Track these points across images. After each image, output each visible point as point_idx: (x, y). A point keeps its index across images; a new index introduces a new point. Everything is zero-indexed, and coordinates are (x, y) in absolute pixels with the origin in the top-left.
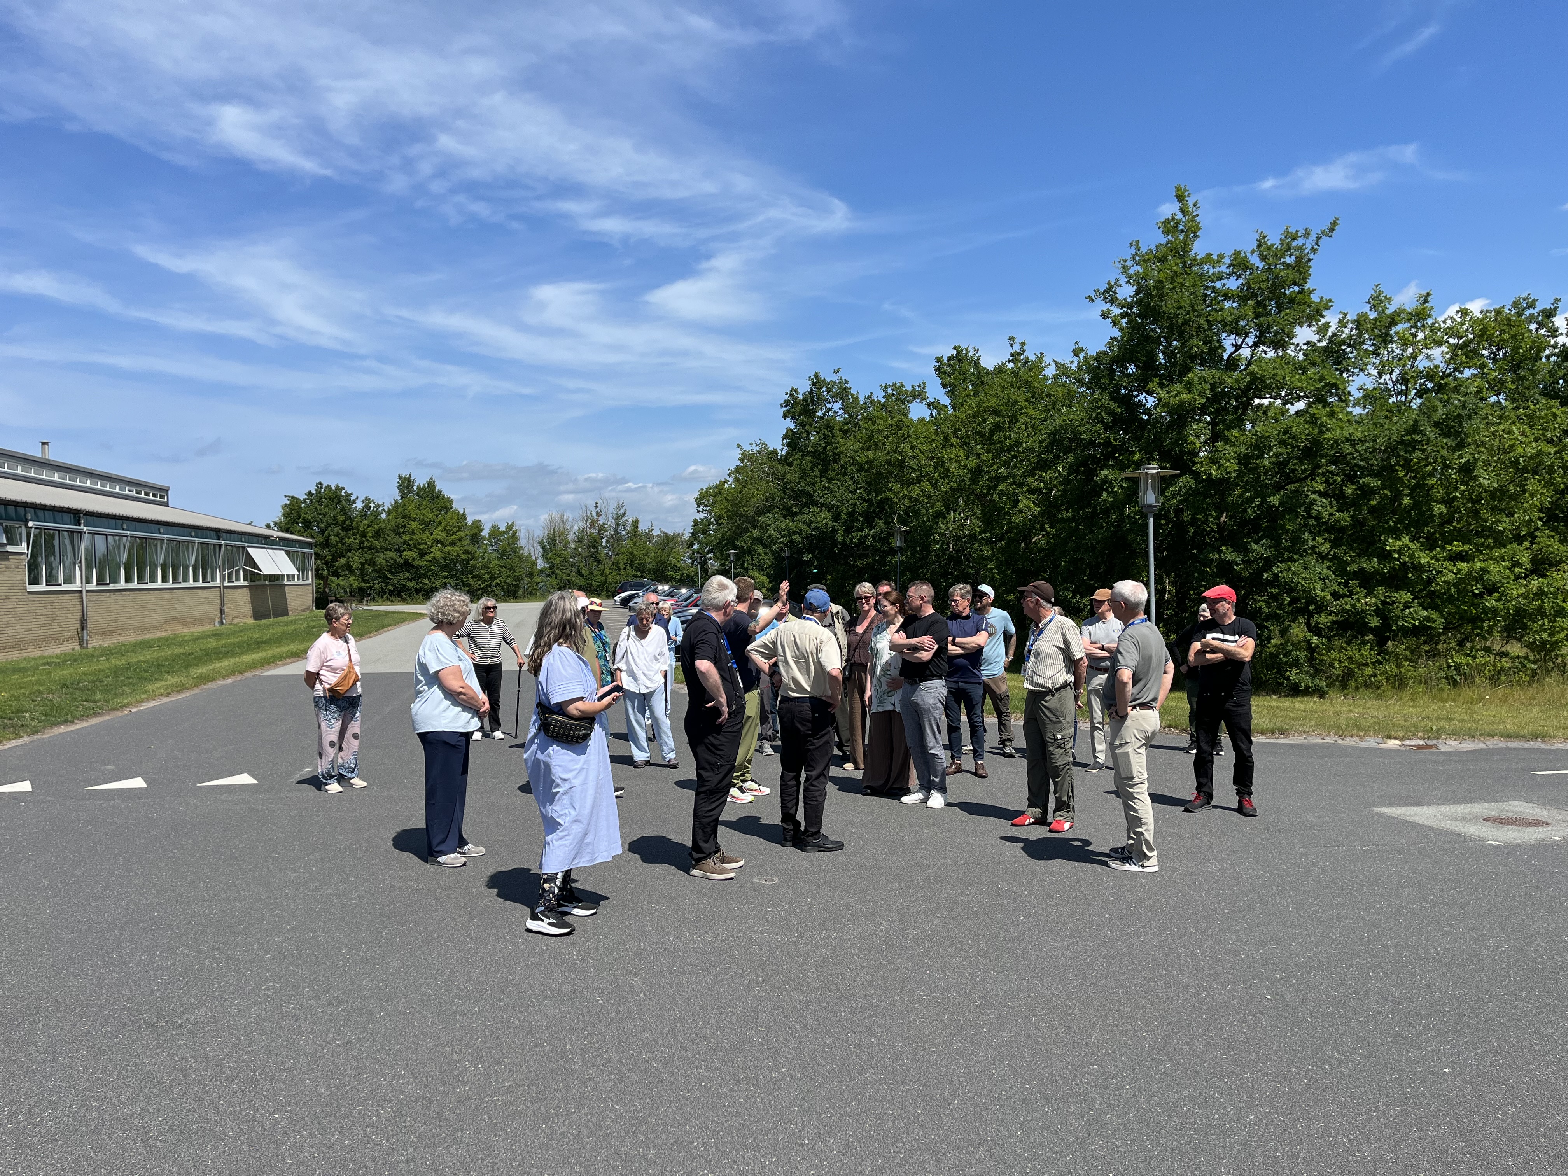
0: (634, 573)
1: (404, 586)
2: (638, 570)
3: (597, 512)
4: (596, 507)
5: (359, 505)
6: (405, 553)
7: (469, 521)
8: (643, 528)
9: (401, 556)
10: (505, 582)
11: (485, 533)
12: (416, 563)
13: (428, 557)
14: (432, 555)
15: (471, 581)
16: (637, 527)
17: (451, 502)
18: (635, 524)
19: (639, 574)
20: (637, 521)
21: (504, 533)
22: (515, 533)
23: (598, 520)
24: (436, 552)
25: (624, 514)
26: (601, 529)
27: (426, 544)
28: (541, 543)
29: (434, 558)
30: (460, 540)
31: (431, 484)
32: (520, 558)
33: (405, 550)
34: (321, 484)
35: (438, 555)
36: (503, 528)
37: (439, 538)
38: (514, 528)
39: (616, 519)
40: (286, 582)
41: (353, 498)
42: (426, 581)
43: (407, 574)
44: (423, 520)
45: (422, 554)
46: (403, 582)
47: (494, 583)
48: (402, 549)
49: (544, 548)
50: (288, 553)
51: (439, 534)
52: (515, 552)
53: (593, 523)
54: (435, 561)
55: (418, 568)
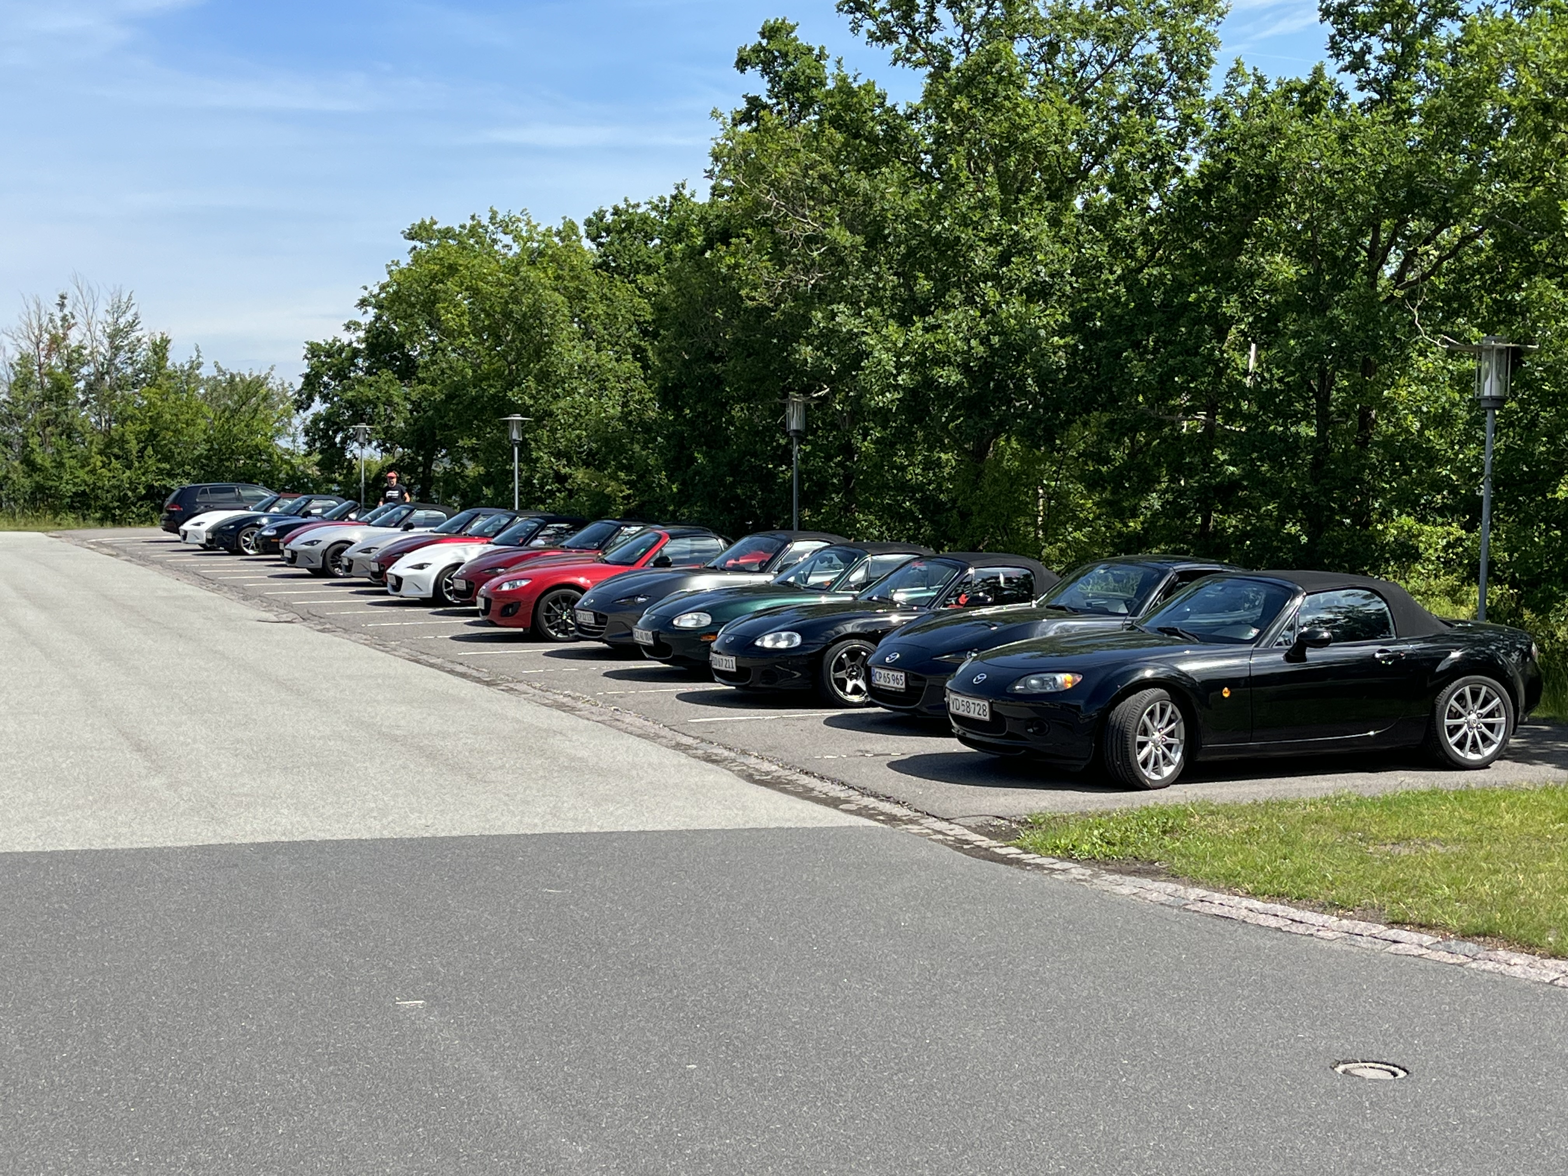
3: (64, 319)
8: (177, 358)
16: (164, 358)
18: (160, 349)
20: (165, 342)
23: (65, 337)
25: (132, 325)
26: (74, 360)
39: (112, 337)
53: (56, 343)
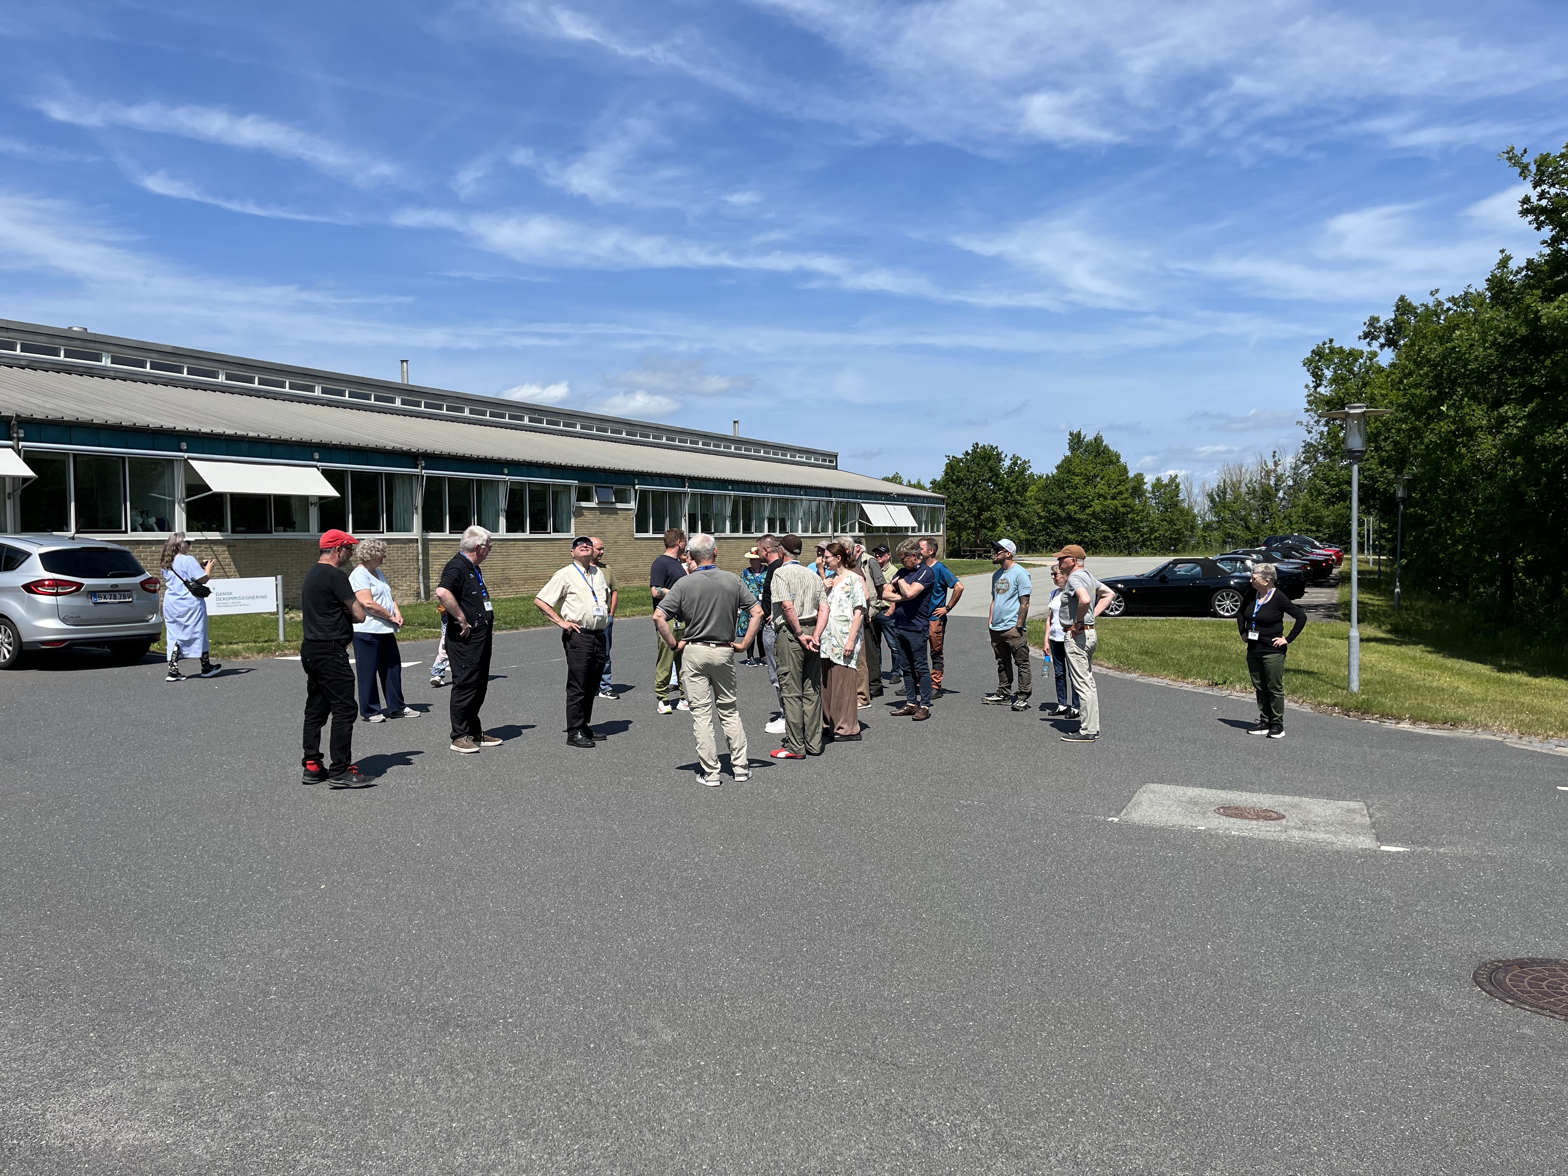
0: (1308, 527)
1: (1066, 538)
2: (1312, 524)
4: (1274, 456)
5: (1007, 463)
6: (1067, 507)
7: (1131, 475)
9: (1063, 510)
10: (1164, 536)
11: (1148, 487)
12: (1077, 516)
13: (1089, 511)
14: (1092, 509)
15: (1130, 535)
17: (1118, 457)
19: (1314, 528)
21: (1166, 485)
22: (1177, 486)
24: (1097, 506)
26: (1279, 479)
27: (1087, 498)
28: (1210, 496)
29: (1094, 512)
30: (1121, 493)
31: (1098, 440)
32: (1181, 511)
33: (1068, 504)
34: (977, 444)
35: (1098, 508)
36: (1165, 481)
37: (1102, 492)
38: (1177, 481)
40: (910, 534)
41: (1003, 456)
42: (1086, 534)
43: (1070, 527)
44: (1086, 474)
45: (1084, 507)
46: (1064, 534)
47: (1153, 537)
48: (1065, 503)
49: (1212, 500)
50: (909, 507)
51: (1102, 488)
52: (1177, 505)
53: (1268, 474)
54: (1094, 515)
55: (1079, 521)
